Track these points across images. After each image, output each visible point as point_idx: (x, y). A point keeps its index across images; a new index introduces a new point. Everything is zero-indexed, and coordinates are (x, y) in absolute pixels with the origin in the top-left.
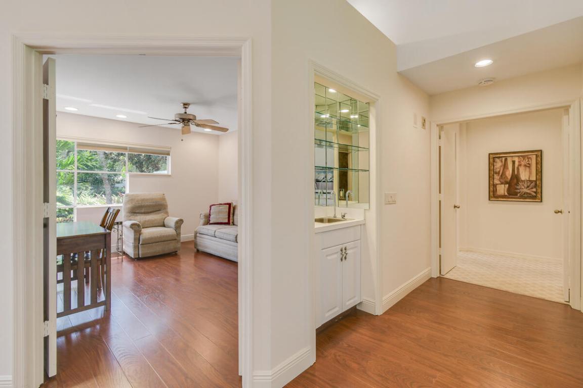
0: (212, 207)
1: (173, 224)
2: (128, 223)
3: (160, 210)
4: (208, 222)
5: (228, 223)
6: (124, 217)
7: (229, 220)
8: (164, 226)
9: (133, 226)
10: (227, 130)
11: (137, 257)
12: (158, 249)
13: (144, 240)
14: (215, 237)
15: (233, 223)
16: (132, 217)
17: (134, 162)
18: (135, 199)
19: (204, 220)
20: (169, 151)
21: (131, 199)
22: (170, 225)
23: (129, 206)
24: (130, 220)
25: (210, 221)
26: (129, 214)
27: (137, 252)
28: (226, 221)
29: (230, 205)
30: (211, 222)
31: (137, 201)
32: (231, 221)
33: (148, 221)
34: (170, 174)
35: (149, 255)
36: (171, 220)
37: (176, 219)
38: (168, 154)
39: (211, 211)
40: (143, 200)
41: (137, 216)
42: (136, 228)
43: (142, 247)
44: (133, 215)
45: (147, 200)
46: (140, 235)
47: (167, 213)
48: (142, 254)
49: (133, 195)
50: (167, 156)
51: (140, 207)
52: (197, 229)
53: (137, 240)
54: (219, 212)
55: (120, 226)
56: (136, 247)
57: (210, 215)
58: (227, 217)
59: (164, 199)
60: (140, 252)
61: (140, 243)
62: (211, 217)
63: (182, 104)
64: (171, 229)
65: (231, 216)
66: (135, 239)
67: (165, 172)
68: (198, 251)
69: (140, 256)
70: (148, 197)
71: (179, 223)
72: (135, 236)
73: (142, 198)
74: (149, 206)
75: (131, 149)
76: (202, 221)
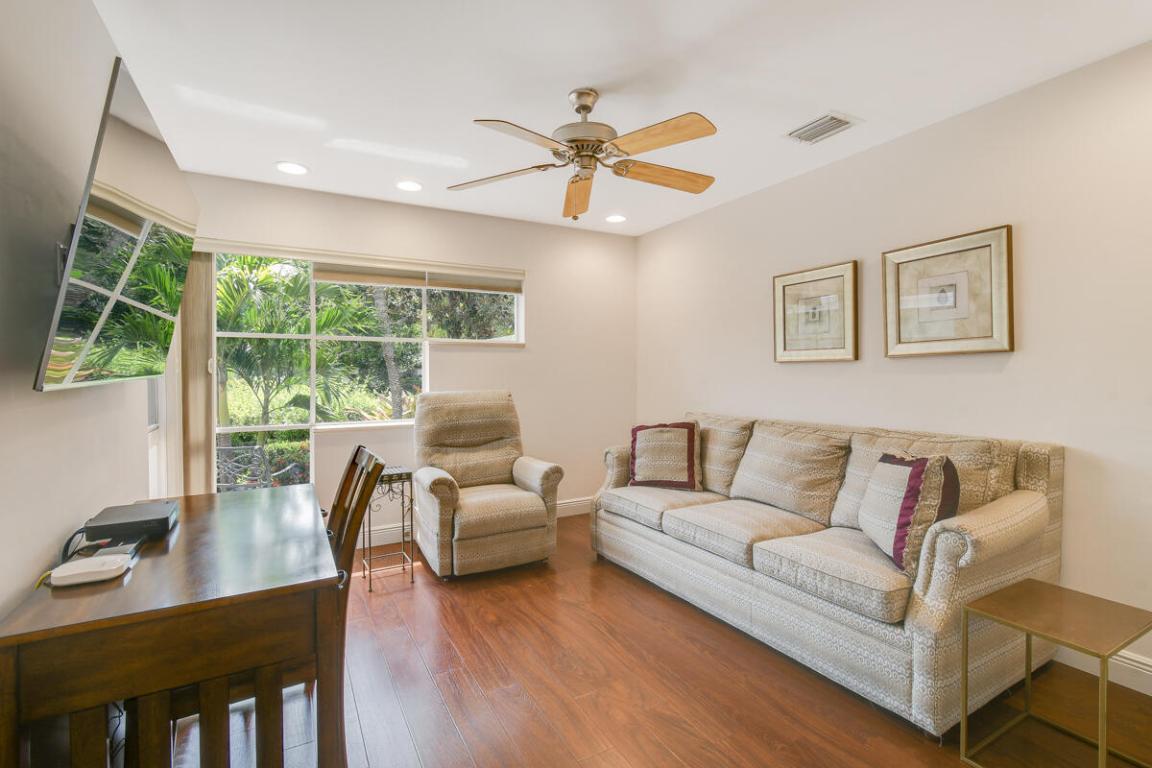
0: (639, 433)
1: (536, 481)
2: (425, 476)
3: (502, 438)
4: (627, 478)
5: (688, 486)
6: (418, 455)
7: (691, 475)
8: (511, 481)
9: (437, 487)
10: (708, 180)
11: (449, 573)
12: (500, 554)
13: (464, 528)
14: (662, 531)
15: (703, 482)
16: (437, 458)
17: (444, 321)
18: (441, 408)
19: (616, 470)
20: (520, 282)
21: (434, 410)
22: (528, 482)
23: (428, 426)
24: (432, 465)
25: (634, 474)
26: (427, 449)
27: (448, 560)
28: (684, 477)
29: (690, 427)
30: (638, 478)
31: (449, 413)
32: (697, 478)
33: (474, 468)
34: (522, 340)
35: (479, 570)
36: (533, 469)
37: (544, 466)
38: (518, 290)
39: (638, 445)
40: (461, 411)
41: (447, 453)
42: (445, 492)
43: (459, 548)
44: (438, 452)
45: (472, 410)
46: (454, 511)
47: (518, 446)
48: (462, 567)
49: (437, 398)
50: (515, 295)
51: (455, 429)
52: (598, 494)
53: (447, 525)
54: (660, 450)
55: (407, 484)
56: (446, 547)
57: (633, 457)
58: (686, 464)
59: (510, 409)
60: (455, 562)
61: (456, 536)
62: (638, 461)
63: (573, 97)
64: (533, 494)
65: (697, 462)
66: (443, 524)
67: (512, 339)
68: (601, 561)
69: (456, 573)
70: (473, 404)
71: (553, 477)
72: (441, 514)
73: (459, 404)
74: (474, 428)
75: (435, 279)
76: (611, 474)
